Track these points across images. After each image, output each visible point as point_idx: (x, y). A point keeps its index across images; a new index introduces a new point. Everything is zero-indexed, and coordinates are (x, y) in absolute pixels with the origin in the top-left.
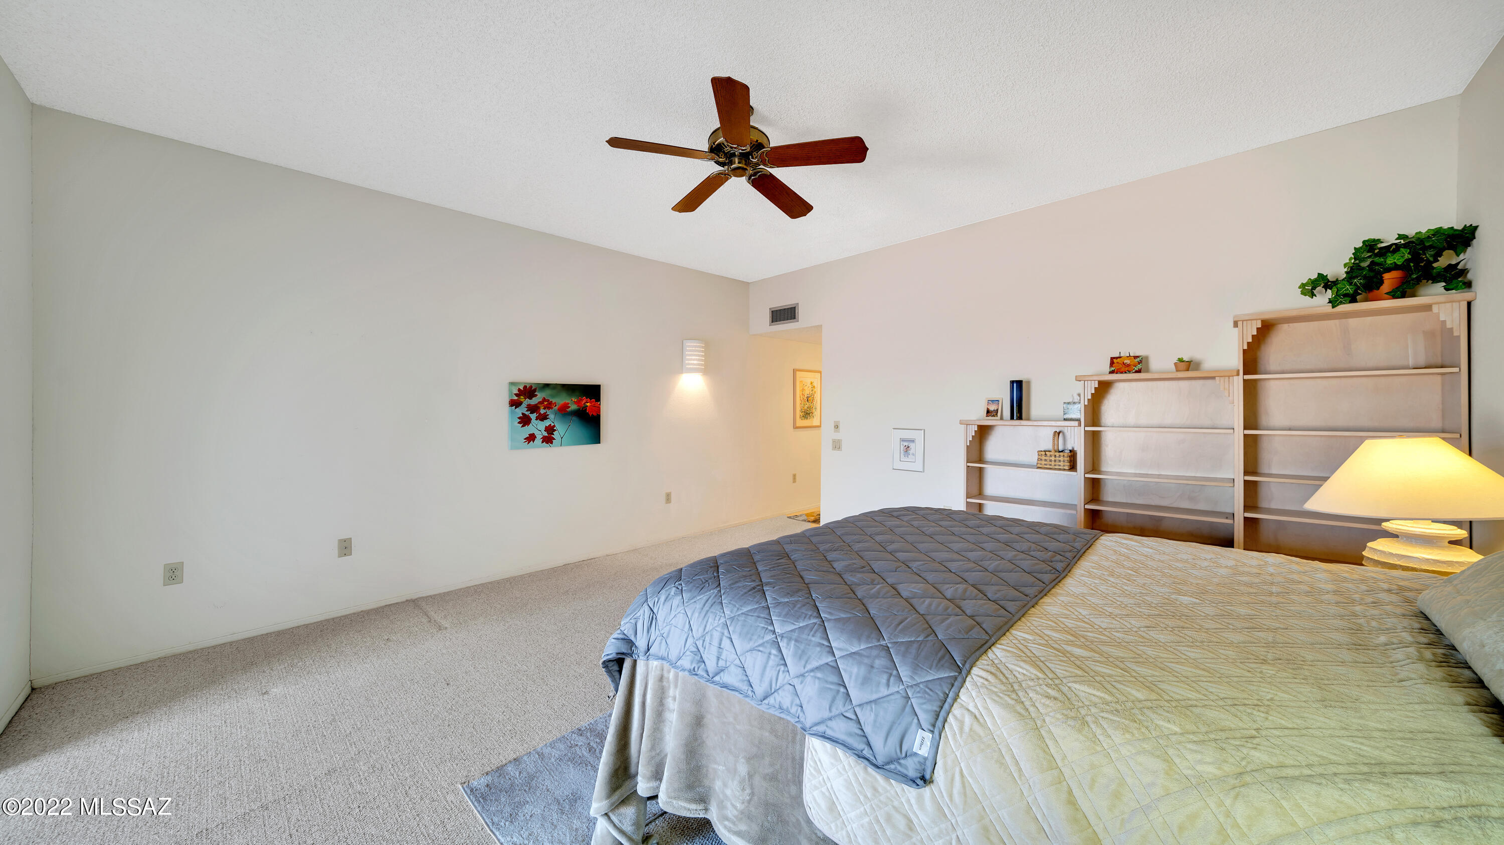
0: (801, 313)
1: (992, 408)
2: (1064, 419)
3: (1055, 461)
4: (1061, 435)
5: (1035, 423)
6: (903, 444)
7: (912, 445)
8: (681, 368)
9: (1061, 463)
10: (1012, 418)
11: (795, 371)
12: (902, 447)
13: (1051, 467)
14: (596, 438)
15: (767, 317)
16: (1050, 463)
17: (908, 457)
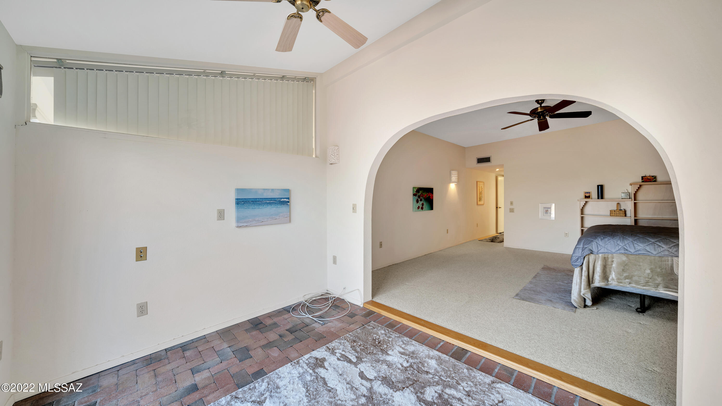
0: (492, 159)
1: (587, 195)
2: (622, 199)
3: (619, 214)
4: (619, 204)
5: (607, 200)
6: (545, 210)
7: (549, 210)
8: (450, 182)
9: (622, 214)
10: (598, 198)
11: (477, 182)
12: (544, 211)
13: (617, 216)
14: (431, 208)
15: (476, 161)
16: (617, 214)
17: (547, 214)
